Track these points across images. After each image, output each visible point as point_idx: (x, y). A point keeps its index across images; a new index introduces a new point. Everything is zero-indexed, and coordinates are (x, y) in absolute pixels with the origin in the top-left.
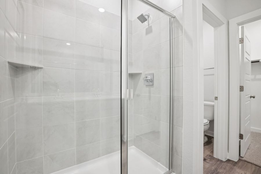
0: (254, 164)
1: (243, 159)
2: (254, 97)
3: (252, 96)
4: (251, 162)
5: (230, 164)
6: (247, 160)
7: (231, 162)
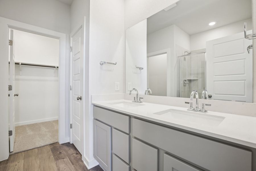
0: (23, 151)
1: (13, 153)
2: (17, 95)
3: (16, 94)
4: (20, 151)
5: (2, 165)
6: (17, 152)
7: (3, 163)
